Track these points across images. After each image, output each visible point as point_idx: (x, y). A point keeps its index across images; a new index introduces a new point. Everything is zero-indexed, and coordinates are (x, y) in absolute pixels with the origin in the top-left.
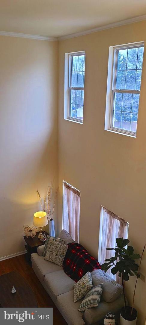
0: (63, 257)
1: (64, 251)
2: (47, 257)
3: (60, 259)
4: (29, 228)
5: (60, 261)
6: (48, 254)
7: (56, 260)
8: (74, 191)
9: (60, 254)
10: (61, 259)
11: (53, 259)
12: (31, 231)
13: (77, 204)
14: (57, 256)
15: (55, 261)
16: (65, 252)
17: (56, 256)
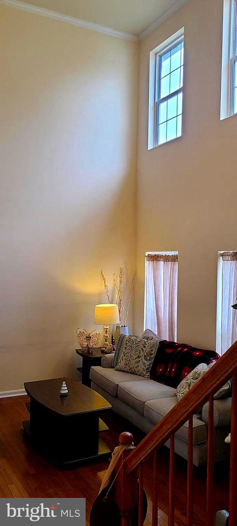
0: (150, 360)
1: (152, 350)
2: (121, 364)
3: (145, 364)
4: (85, 333)
5: (145, 367)
6: (122, 358)
7: (138, 366)
8: (167, 259)
9: (145, 356)
10: (147, 363)
11: (133, 364)
12: (89, 338)
13: (172, 277)
14: (140, 359)
15: (136, 367)
16: (155, 351)
17: (137, 360)
